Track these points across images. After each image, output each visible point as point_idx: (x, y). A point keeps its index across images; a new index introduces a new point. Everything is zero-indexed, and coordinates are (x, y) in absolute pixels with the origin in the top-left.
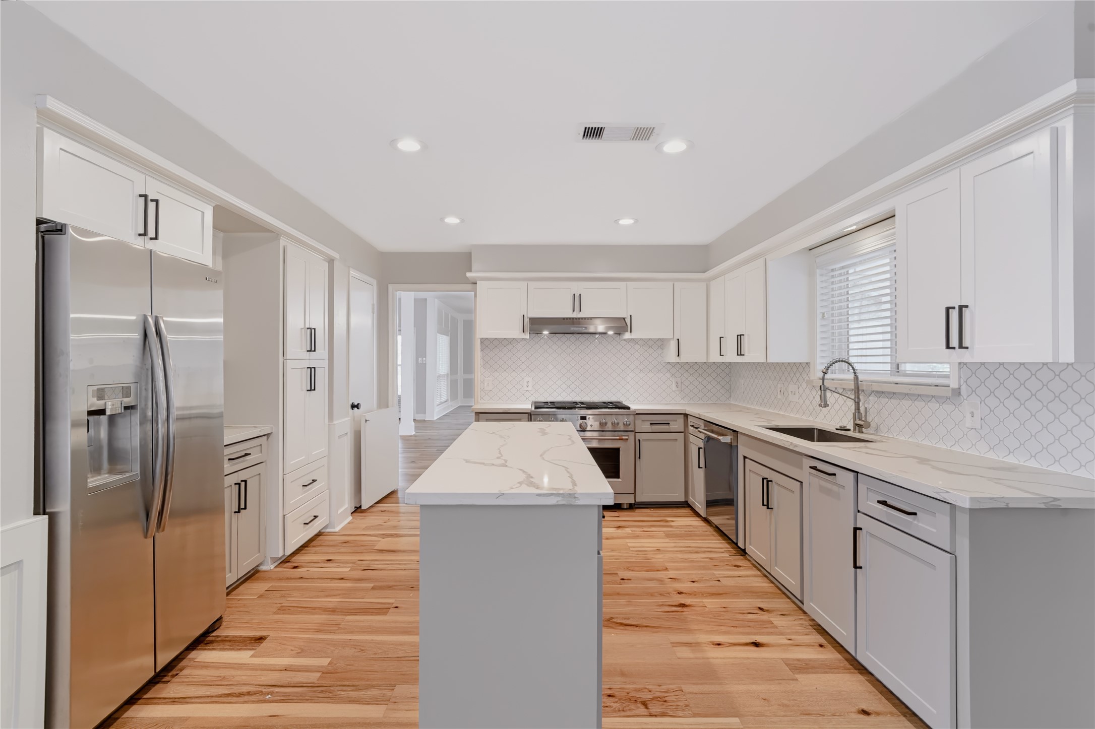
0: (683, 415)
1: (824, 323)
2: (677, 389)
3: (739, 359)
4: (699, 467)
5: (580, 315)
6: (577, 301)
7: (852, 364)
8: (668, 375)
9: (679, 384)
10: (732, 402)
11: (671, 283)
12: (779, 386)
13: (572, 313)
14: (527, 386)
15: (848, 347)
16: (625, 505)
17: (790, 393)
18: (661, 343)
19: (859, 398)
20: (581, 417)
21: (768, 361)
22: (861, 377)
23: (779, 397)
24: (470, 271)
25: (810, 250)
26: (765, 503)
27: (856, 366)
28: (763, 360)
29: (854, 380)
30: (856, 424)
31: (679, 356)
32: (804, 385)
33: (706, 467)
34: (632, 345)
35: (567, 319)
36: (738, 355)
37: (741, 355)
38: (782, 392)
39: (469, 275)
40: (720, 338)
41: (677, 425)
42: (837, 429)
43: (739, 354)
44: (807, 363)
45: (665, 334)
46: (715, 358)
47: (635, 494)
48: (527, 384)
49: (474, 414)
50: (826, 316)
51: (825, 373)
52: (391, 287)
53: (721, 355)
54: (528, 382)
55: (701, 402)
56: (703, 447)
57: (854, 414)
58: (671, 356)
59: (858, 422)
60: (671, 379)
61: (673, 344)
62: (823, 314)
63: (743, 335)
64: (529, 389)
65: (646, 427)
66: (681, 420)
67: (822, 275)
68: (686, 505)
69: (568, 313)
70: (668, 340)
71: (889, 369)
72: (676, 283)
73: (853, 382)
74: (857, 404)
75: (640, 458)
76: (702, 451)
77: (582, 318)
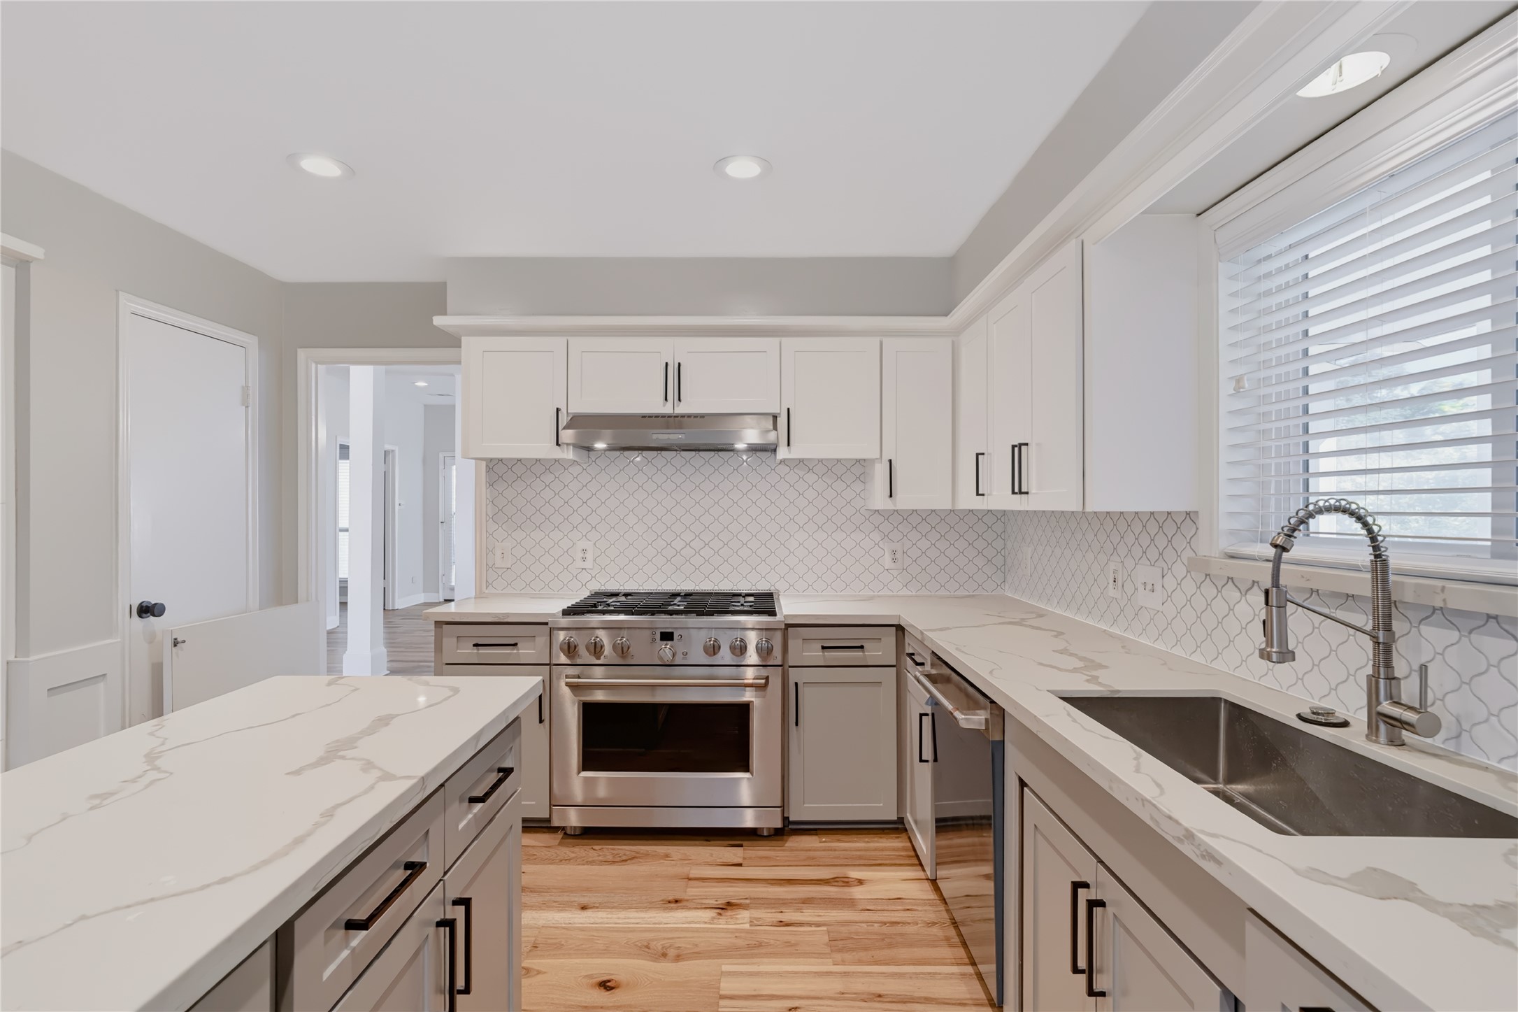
0: (894, 628)
1: (1239, 405)
2: (893, 565)
3: (1017, 503)
4: (921, 760)
5: (682, 409)
6: (673, 378)
7: (1370, 520)
8: (876, 536)
9: (899, 555)
10: (1009, 594)
11: (876, 341)
12: (1112, 566)
13: (664, 405)
14: (584, 559)
15: (1306, 469)
16: (765, 830)
17: (1141, 588)
18: (859, 468)
19: (1388, 629)
20: (662, 633)
21: (1088, 509)
22: (1395, 559)
23: (1111, 592)
24: (443, 312)
25: (1199, 215)
26: (1082, 963)
27: (1385, 526)
28: (1074, 506)
29: (1375, 570)
30: (1380, 714)
31: (891, 496)
32: (1180, 570)
33: (935, 760)
34: (801, 473)
35: (650, 416)
36: (1013, 492)
37: (1021, 492)
38: (1119, 582)
39: (438, 321)
40: (978, 455)
41: (882, 650)
42: (1300, 717)
43: (1017, 490)
44: (1188, 514)
45: (867, 450)
46: (968, 501)
47: (783, 806)
48: (582, 555)
49: (433, 627)
50: (1247, 386)
51: (1282, 549)
52: (302, 354)
53: (978, 494)
54: (584, 551)
55: (943, 592)
56: (929, 712)
57: (1373, 681)
58: (879, 500)
59: (1386, 707)
60: (881, 544)
61: (881, 471)
62: (1239, 380)
63: (1027, 444)
64: (588, 564)
65: (814, 654)
66: (890, 638)
67: (1233, 278)
68: (897, 827)
69: (656, 405)
70: (873, 461)
71: (1489, 537)
72: (886, 341)
73: (1369, 576)
74: (1384, 650)
75: (797, 724)
76: (927, 721)
77: (683, 416)
